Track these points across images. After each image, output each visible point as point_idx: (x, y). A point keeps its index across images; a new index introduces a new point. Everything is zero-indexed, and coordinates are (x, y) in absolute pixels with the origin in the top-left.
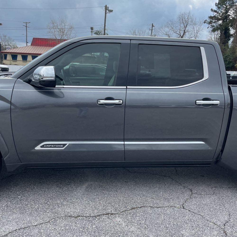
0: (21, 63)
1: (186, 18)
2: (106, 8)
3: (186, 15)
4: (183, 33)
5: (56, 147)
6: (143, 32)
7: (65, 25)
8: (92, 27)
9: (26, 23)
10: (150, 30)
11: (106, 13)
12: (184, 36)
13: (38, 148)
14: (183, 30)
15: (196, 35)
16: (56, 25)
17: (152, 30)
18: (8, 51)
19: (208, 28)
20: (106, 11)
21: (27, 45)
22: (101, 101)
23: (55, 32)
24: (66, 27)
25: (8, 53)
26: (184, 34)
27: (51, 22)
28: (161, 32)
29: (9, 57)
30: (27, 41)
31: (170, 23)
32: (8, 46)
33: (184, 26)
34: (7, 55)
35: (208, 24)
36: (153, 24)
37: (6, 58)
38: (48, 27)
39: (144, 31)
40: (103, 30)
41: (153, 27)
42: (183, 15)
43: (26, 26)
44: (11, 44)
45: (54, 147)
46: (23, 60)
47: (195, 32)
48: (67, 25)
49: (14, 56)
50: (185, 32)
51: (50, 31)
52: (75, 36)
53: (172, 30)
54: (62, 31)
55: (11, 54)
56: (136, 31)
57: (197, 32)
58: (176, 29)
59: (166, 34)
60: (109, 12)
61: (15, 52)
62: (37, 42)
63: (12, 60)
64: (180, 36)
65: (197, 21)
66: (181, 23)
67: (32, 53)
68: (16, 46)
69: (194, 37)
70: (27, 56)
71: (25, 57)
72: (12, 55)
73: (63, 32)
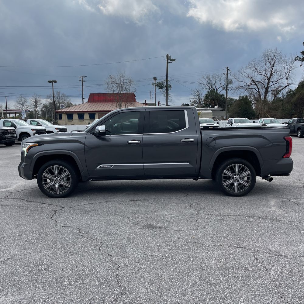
0: (78, 122)
1: (273, 55)
2: (168, 57)
3: (272, 53)
4: (270, 74)
5: (107, 167)
6: (218, 77)
7: (124, 79)
8: (155, 78)
9: (82, 77)
10: (225, 74)
11: (168, 63)
12: (272, 77)
13: (98, 168)
14: (270, 70)
15: (287, 75)
16: (114, 80)
17: (227, 74)
18: (63, 110)
19: (301, 66)
20: (168, 61)
21: (83, 102)
22: (129, 142)
23: (114, 88)
24: (125, 81)
25: (63, 112)
26: (271, 76)
27: (109, 77)
28: (241, 74)
29: (64, 117)
30: (83, 98)
31: (253, 63)
32: (62, 104)
33: (271, 66)
34: (62, 114)
35: (301, 61)
36: (228, 67)
37: (60, 118)
38: (106, 83)
39: (220, 75)
40: (166, 81)
41: (229, 71)
42: (268, 52)
43: (82, 81)
44: (65, 102)
45: (106, 167)
46: (79, 119)
47: (286, 71)
48: (126, 79)
49: (70, 116)
50: (272, 74)
51: (108, 87)
52: (135, 90)
53: (256, 71)
54: (120, 85)
55: (66, 113)
56: (211, 76)
57: (289, 71)
58: (260, 70)
59: (248, 77)
60: (171, 62)
61: (71, 110)
62: (94, 98)
63: (67, 119)
64: (266, 77)
65: (288, 58)
66: (266, 62)
67: (89, 110)
68: (71, 103)
69: (285, 77)
70: (84, 114)
71: (81, 115)
72: (67, 115)
73: (122, 87)
